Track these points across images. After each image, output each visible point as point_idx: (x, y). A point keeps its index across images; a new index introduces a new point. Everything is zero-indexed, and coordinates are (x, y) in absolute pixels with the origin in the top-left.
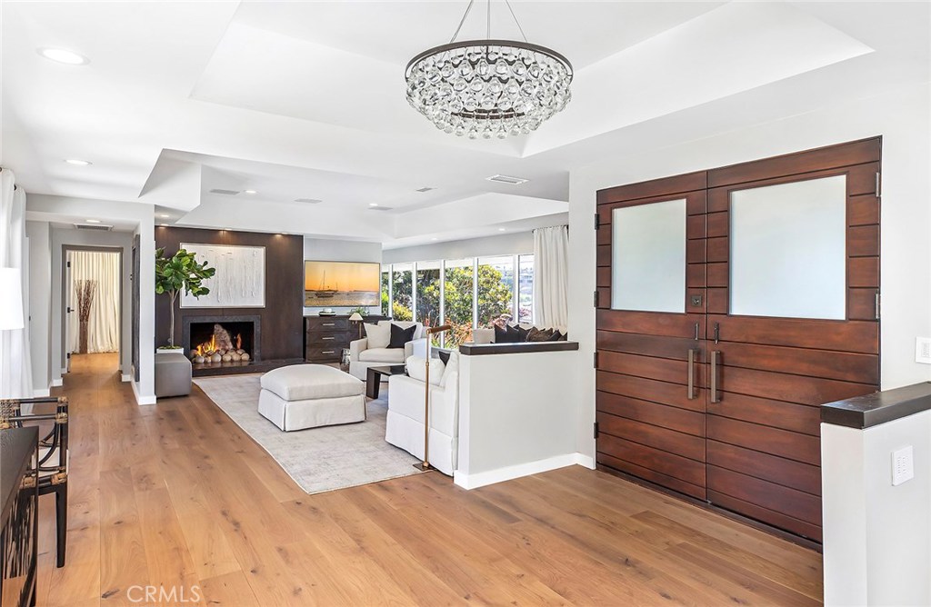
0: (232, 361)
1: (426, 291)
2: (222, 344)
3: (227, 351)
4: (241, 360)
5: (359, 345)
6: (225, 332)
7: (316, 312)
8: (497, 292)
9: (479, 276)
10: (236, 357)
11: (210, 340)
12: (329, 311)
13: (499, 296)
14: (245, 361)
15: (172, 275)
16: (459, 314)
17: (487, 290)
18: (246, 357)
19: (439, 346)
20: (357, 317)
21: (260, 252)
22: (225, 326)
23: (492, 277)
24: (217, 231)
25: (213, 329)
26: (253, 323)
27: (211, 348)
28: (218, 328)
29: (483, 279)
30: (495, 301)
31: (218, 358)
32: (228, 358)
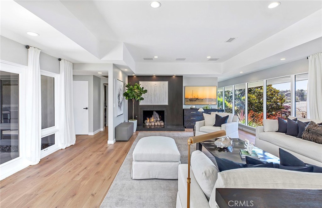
0: (158, 125)
1: (242, 99)
2: (156, 118)
3: (157, 121)
4: (161, 125)
5: (200, 123)
6: (157, 114)
7: (189, 107)
8: (277, 99)
9: (267, 92)
10: (159, 124)
11: (152, 117)
12: (194, 107)
13: (278, 100)
14: (162, 125)
15: (130, 93)
16: (258, 108)
17: (272, 98)
18: (162, 124)
19: (245, 124)
20: (201, 110)
21: (166, 83)
22: (157, 112)
23: (274, 92)
24: (152, 76)
25: (153, 113)
26: (164, 111)
27: (152, 120)
28: (155, 113)
29: (269, 93)
30: (276, 103)
31: (153, 124)
32: (156, 124)
